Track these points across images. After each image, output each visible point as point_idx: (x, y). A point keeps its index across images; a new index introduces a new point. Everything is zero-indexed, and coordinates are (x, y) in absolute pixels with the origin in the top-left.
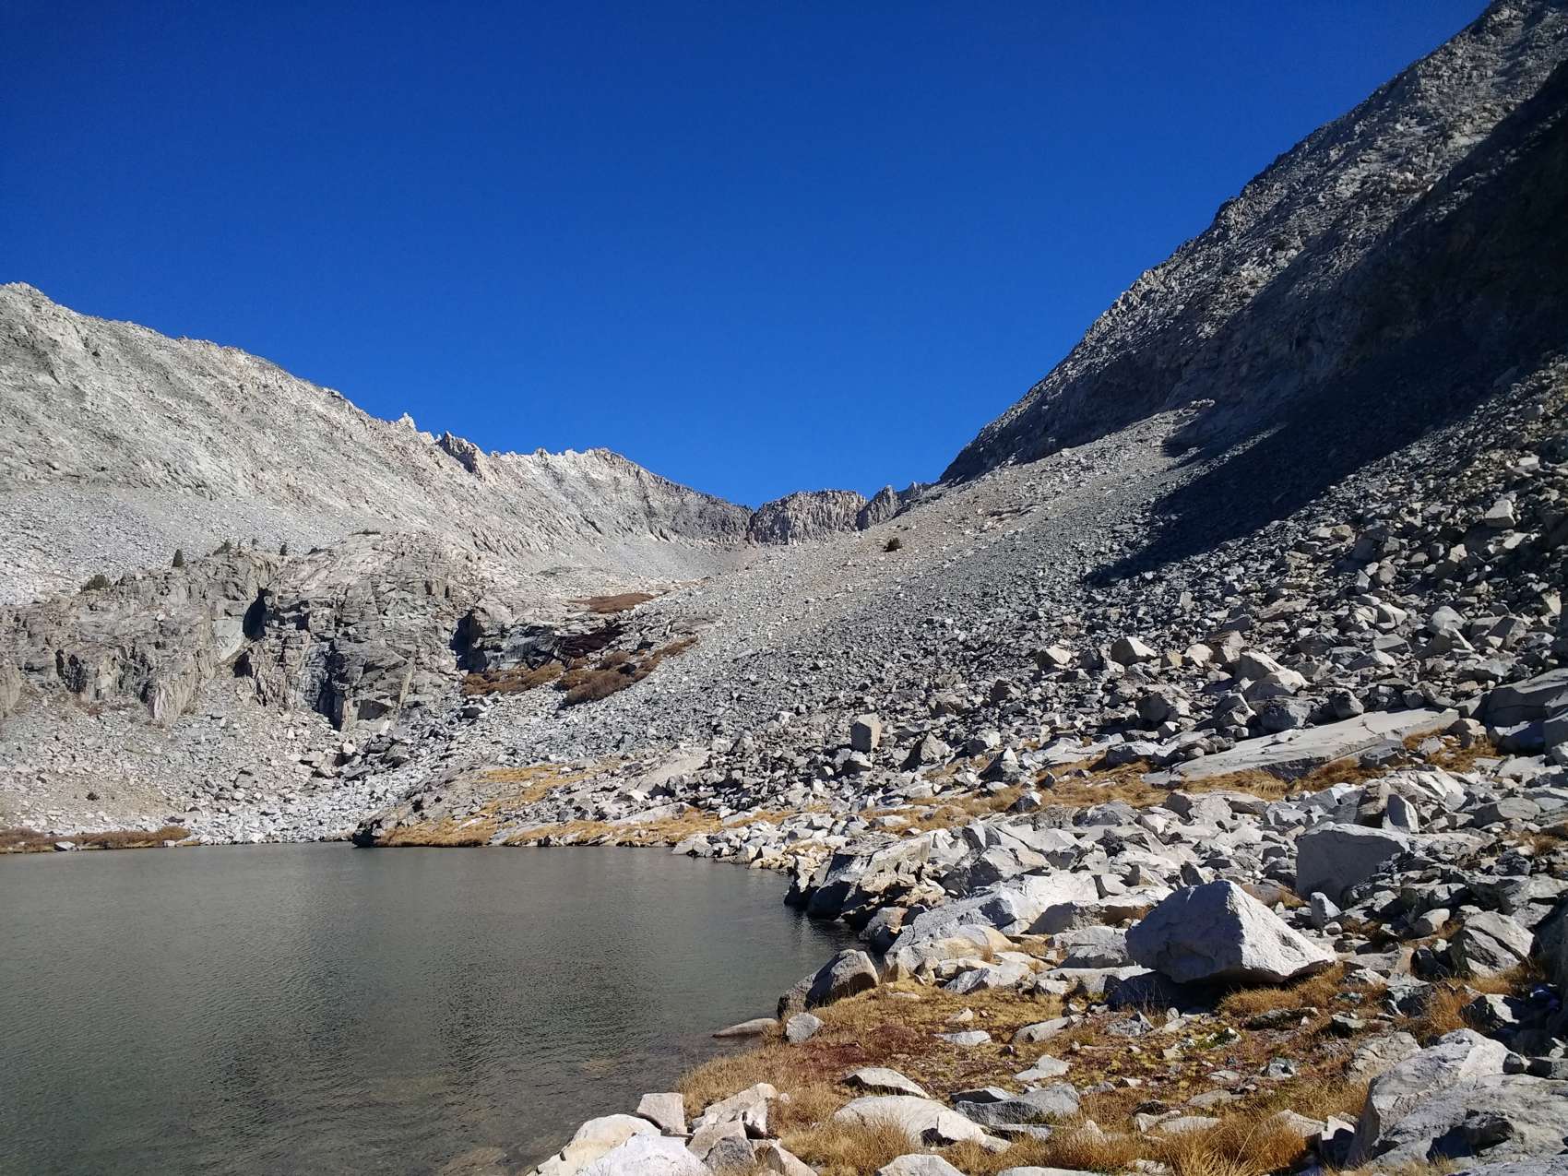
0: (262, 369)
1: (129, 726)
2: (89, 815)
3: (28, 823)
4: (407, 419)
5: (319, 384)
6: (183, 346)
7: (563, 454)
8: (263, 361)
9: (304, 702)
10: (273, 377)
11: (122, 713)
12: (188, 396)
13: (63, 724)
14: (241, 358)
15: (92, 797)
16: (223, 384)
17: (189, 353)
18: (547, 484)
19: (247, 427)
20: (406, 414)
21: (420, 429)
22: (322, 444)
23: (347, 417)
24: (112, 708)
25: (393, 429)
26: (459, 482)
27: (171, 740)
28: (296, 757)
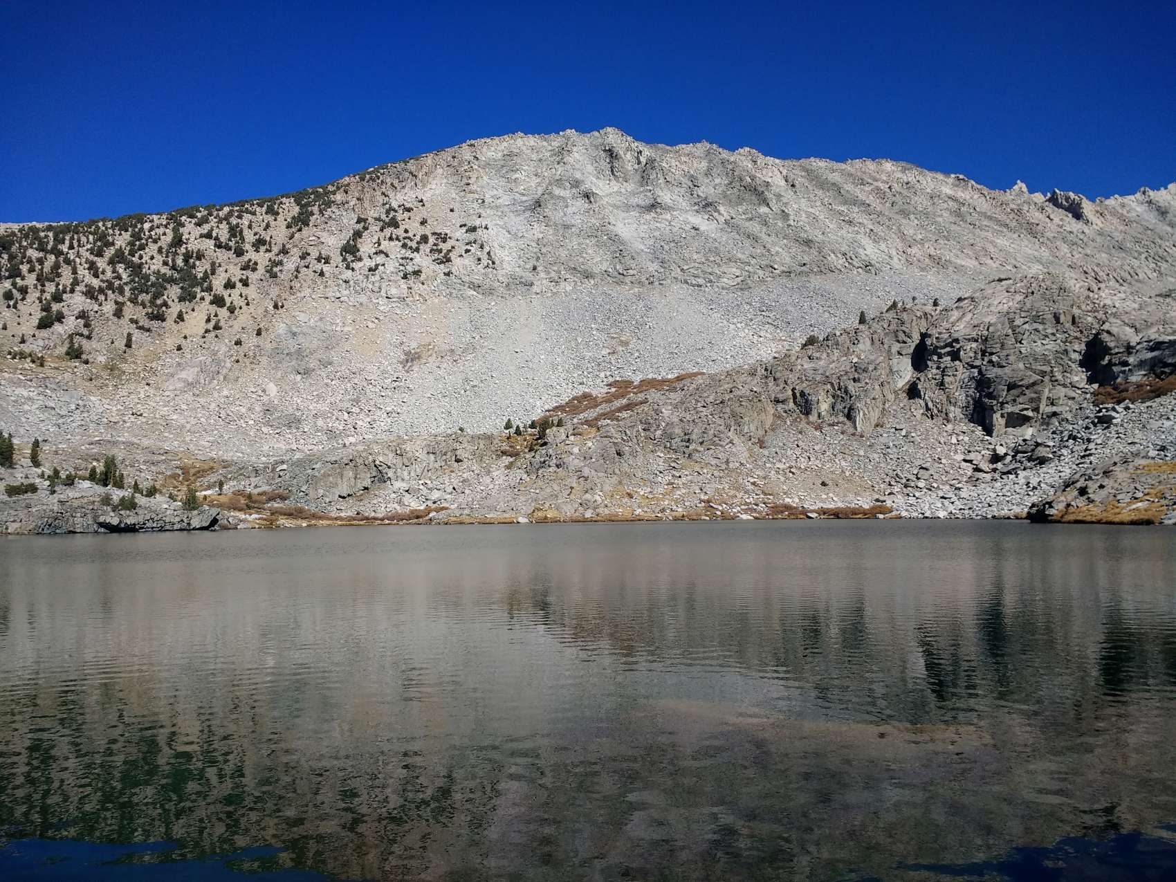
0: (904, 170)
1: (842, 436)
2: (824, 496)
3: (788, 500)
4: (1021, 186)
5: (947, 172)
6: (847, 167)
7: (1166, 188)
8: (904, 164)
9: (962, 416)
10: (913, 175)
11: (836, 428)
12: (854, 202)
13: (800, 436)
14: (888, 166)
15: (824, 484)
16: (878, 189)
17: (852, 171)
18: (1151, 218)
19: (897, 217)
20: (1019, 181)
21: (1031, 191)
22: (953, 219)
23: (972, 195)
24: (830, 425)
25: (1009, 196)
26: (1069, 229)
27: (869, 446)
28: (960, 457)
